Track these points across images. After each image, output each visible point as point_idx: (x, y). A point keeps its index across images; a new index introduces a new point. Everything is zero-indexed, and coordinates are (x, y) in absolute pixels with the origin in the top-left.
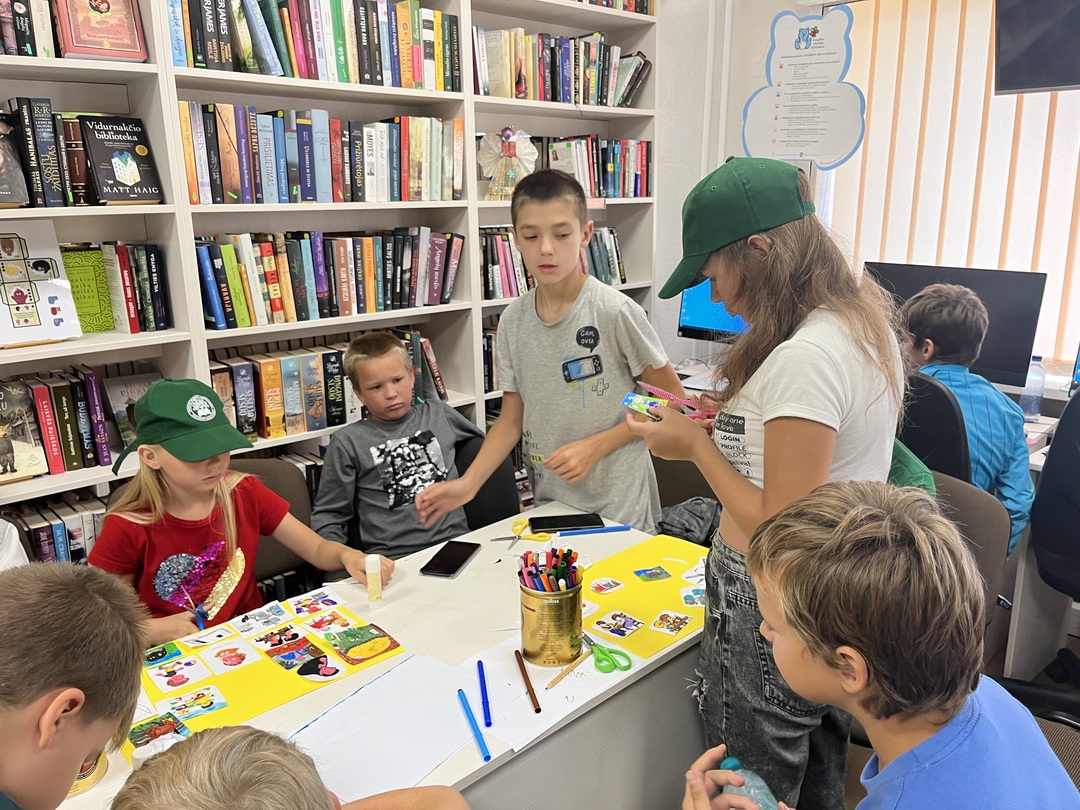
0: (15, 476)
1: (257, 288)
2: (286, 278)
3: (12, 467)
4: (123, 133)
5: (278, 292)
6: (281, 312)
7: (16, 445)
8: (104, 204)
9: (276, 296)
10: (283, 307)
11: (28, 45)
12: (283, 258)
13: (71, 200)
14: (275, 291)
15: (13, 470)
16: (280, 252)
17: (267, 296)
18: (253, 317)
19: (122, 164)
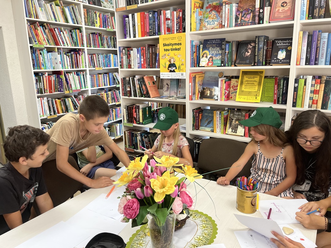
0: (236, 134)
1: (308, 95)
2: (322, 93)
3: (236, 132)
4: (286, 43)
5: (317, 98)
6: (315, 105)
7: (239, 127)
8: (272, 65)
9: (316, 99)
10: (317, 103)
11: (261, 21)
12: (323, 85)
13: (264, 64)
14: (315, 97)
15: (236, 133)
16: (322, 83)
17: (311, 98)
18: (303, 105)
19: (281, 53)
